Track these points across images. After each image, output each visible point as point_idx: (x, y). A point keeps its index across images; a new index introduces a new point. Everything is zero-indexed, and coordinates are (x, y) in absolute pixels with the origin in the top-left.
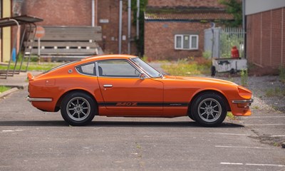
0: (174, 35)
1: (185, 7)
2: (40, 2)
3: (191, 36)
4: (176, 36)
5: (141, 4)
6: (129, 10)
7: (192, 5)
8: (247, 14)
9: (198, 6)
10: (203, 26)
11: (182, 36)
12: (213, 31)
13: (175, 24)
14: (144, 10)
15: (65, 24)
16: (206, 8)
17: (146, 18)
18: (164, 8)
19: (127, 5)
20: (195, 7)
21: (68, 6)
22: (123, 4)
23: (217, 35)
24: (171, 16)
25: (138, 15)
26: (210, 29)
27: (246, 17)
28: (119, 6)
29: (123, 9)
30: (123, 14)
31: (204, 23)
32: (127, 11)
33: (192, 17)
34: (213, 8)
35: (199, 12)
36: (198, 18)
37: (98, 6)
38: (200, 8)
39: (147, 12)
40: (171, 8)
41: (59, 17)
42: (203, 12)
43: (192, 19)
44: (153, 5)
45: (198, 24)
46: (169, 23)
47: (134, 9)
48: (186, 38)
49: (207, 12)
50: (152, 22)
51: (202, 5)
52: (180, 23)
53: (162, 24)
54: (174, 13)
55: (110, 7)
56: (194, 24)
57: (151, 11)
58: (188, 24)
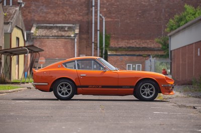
0: (126, 64)
1: (133, 47)
2: (43, 44)
3: (137, 65)
4: (127, 65)
5: (105, 45)
6: (98, 49)
7: (138, 46)
8: (171, 49)
9: (141, 47)
10: (145, 58)
11: (131, 65)
12: (150, 60)
13: (127, 57)
14: (107, 49)
15: (58, 57)
16: (146, 48)
17: (109, 54)
18: (120, 48)
19: (97, 46)
20: (140, 48)
21: (60, 46)
22: (95, 45)
23: (153, 63)
24: (124, 53)
25: (104, 52)
26: (149, 60)
27: (171, 51)
28: (92, 47)
29: (94, 48)
30: (94, 51)
31: (145, 57)
32: (97, 49)
33: (138, 53)
34: (151, 48)
35: (142, 51)
36: (141, 54)
37: (79, 47)
38: (143, 48)
39: (109, 50)
40: (124, 48)
41: (54, 53)
42: (145, 50)
43: (138, 54)
44: (113, 46)
45: (141, 57)
46: (123, 57)
47: (101, 49)
48: (134, 66)
49: (147, 50)
50: (113, 56)
51: (144, 46)
52: (130, 57)
53: (119, 57)
54: (126, 51)
55: (86, 47)
56: (139, 57)
57: (112, 49)
58: (135, 58)
